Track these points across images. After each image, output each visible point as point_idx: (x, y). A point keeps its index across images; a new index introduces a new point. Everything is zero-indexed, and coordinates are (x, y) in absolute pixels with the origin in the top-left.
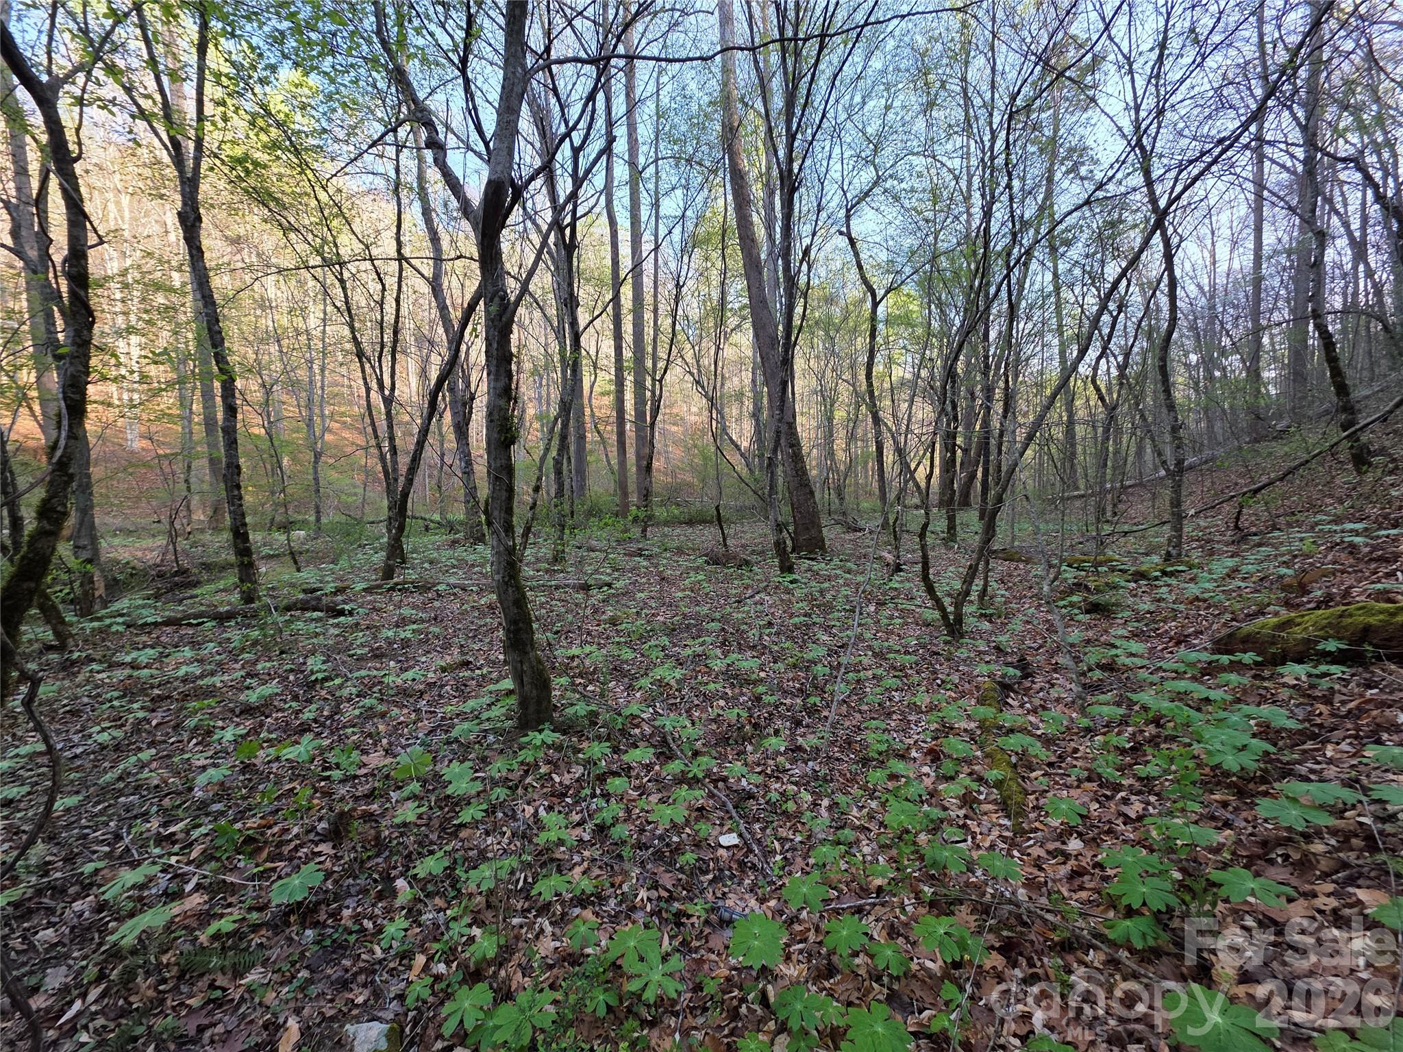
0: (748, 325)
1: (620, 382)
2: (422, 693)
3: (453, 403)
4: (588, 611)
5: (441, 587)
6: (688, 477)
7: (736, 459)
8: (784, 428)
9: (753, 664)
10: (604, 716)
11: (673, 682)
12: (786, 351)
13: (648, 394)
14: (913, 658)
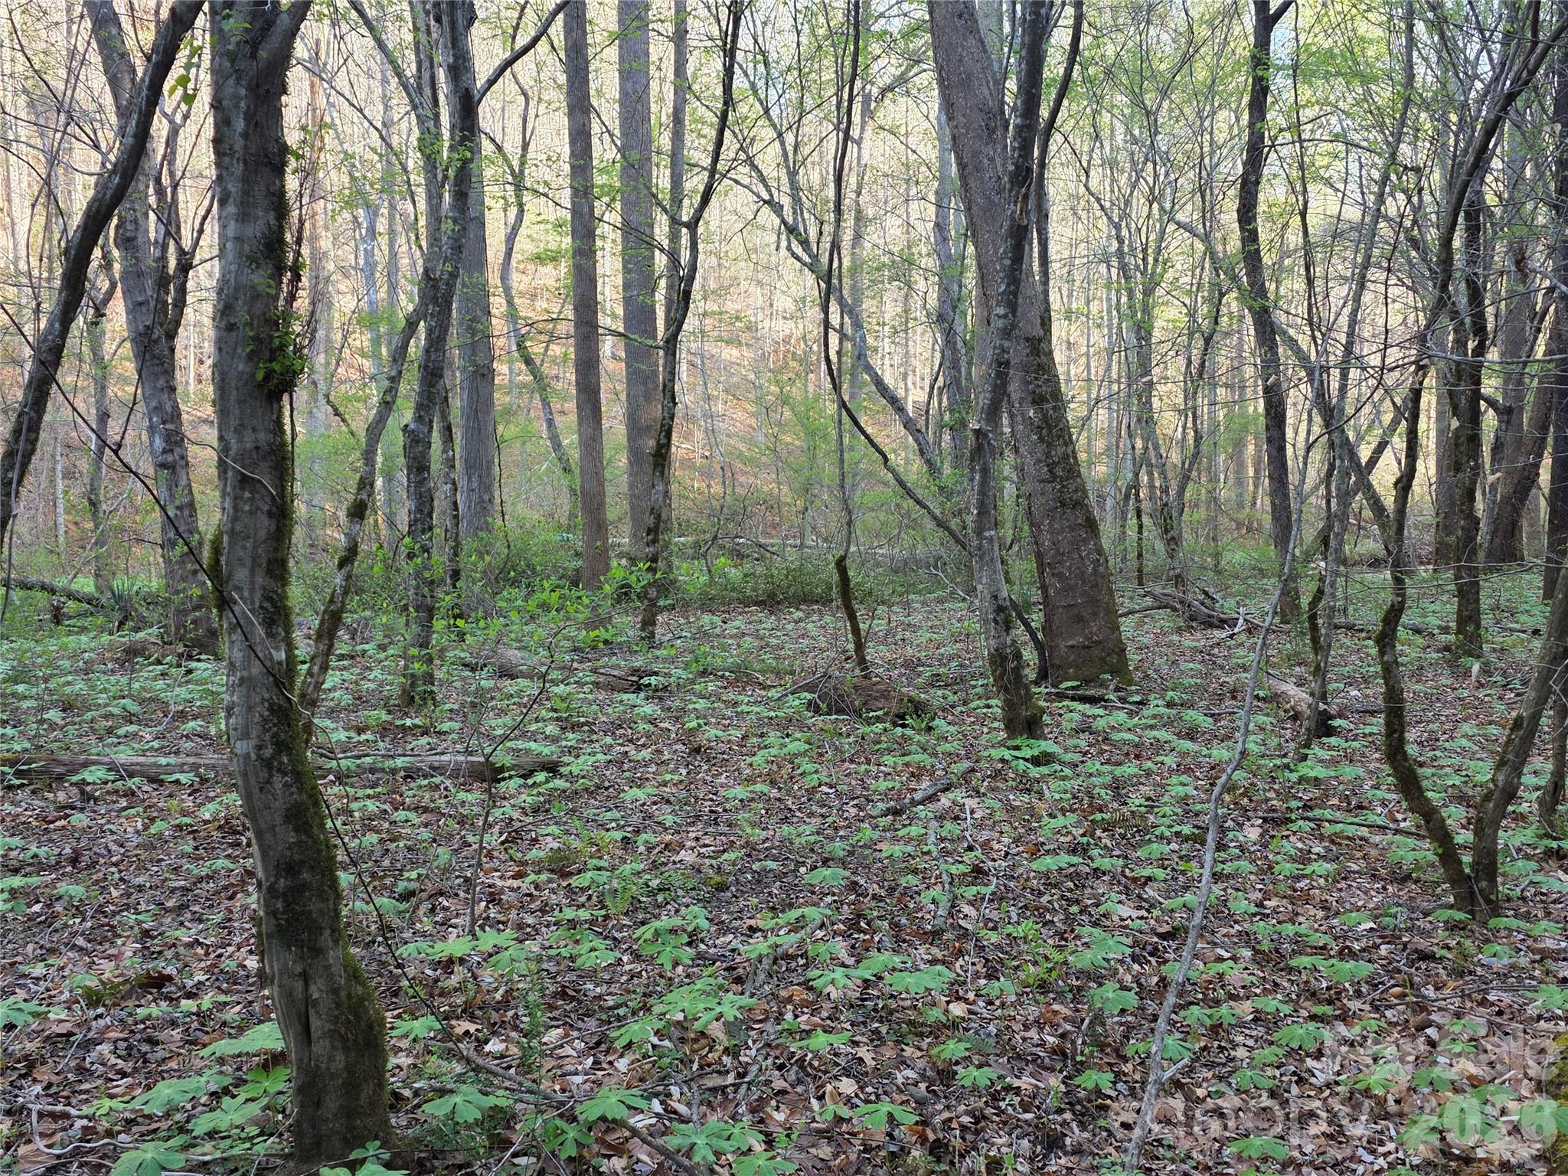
0: (926, 78)
1: (584, 227)
2: (31, 1063)
3: (133, 276)
4: (493, 839)
5: (93, 775)
6: (765, 483)
7: (891, 436)
8: (1018, 353)
9: (935, 979)
10: (530, 1123)
11: (716, 1030)
12: (1026, 148)
13: (660, 260)
14: (1364, 969)
